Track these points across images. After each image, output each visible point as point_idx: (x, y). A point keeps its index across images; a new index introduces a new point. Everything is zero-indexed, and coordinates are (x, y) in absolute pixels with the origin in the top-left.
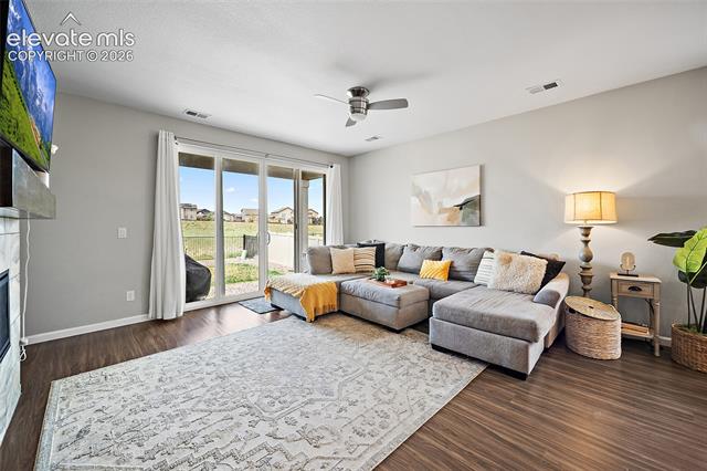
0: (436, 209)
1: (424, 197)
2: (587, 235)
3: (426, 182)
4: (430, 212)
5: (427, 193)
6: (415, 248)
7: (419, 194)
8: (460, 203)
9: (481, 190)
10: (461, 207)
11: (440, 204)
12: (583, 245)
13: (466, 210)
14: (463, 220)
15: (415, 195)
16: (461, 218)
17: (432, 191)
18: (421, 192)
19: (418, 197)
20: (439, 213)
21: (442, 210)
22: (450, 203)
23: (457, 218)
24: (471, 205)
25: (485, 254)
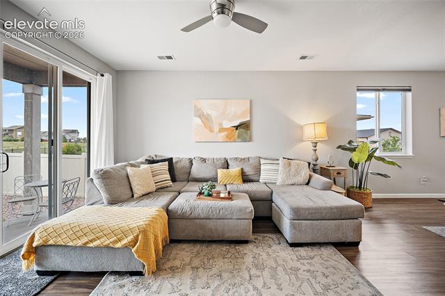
0: (216, 129)
1: (206, 119)
2: (316, 147)
3: (207, 107)
4: (212, 131)
5: (208, 115)
6: (204, 160)
7: (201, 115)
8: (236, 125)
9: (251, 117)
10: (237, 127)
11: (221, 124)
12: (313, 152)
13: (241, 130)
14: (238, 137)
15: (197, 116)
16: (236, 136)
17: (213, 114)
18: (203, 114)
19: (200, 118)
20: (219, 132)
21: (222, 130)
22: (229, 124)
23: (234, 136)
24: (244, 127)
25: (262, 161)
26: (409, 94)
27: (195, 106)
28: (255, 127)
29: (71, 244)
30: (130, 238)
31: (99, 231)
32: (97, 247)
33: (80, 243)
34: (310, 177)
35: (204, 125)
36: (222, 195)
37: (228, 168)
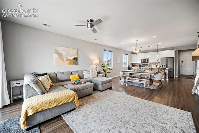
0: (65, 60)
1: (60, 55)
3: (60, 50)
4: (63, 60)
5: (62, 53)
6: (62, 73)
7: (58, 53)
9: (78, 56)
10: (73, 59)
11: (67, 58)
14: (74, 63)
15: (56, 54)
16: (73, 63)
17: (64, 53)
18: (59, 53)
19: (58, 55)
20: (66, 61)
21: (67, 60)
22: (70, 58)
23: (72, 62)
24: (76, 59)
25: (83, 72)
26: (112, 53)
27: (55, 49)
28: (79, 60)
29: (50, 107)
30: (73, 98)
31: (61, 99)
32: (62, 105)
33: (54, 105)
34: (98, 75)
35: (60, 57)
36: (82, 82)
37: (72, 75)
